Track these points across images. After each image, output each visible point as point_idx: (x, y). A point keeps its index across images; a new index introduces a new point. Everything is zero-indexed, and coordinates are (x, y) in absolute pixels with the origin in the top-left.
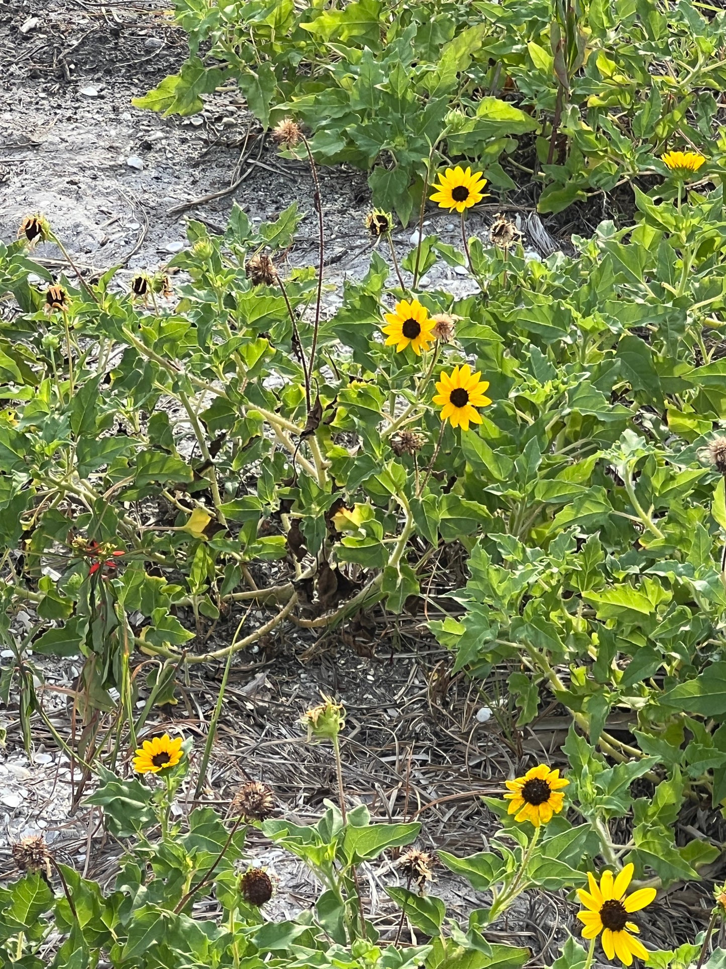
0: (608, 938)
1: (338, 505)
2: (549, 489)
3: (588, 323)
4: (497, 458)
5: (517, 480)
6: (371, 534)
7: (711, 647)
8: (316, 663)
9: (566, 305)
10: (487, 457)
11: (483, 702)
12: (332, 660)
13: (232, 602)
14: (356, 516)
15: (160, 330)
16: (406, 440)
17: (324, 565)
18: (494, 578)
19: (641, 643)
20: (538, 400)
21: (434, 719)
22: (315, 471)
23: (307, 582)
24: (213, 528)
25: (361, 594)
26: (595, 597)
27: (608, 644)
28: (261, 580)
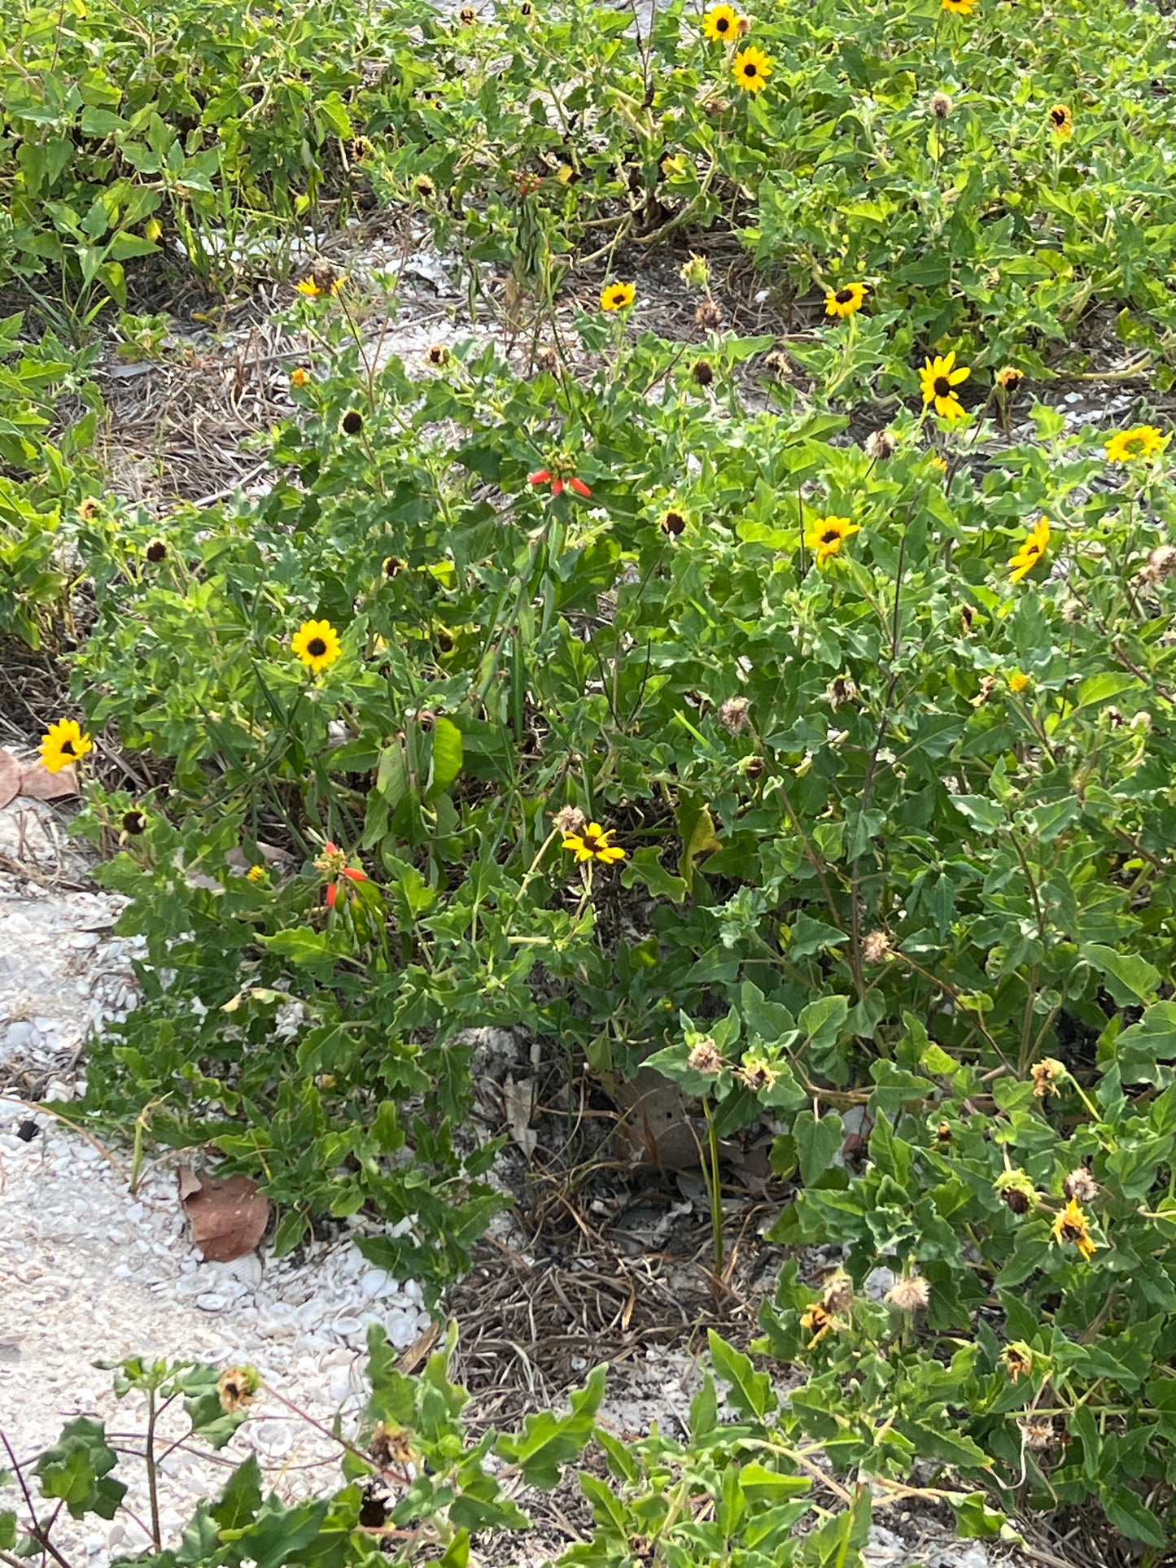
0: (939, 401)
1: (665, 156)
2: (806, 142)
3: (819, 33)
4: (770, 122)
5: (784, 137)
6: (689, 174)
7: (922, 244)
8: (646, 267)
9: (805, 21)
10: (764, 122)
11: (763, 288)
12: (656, 265)
13: (588, 228)
14: (676, 163)
15: (550, 32)
16: (715, 106)
17: (651, 199)
18: (778, 200)
19: (877, 240)
20: (791, 85)
21: (728, 302)
22: (648, 134)
23: (640, 211)
24: (573, 179)
25: (677, 219)
26: (845, 210)
27: (855, 241)
28: (605, 213)
